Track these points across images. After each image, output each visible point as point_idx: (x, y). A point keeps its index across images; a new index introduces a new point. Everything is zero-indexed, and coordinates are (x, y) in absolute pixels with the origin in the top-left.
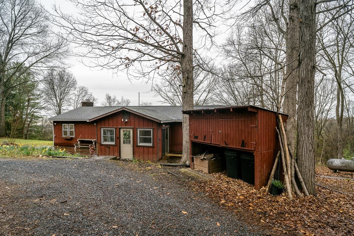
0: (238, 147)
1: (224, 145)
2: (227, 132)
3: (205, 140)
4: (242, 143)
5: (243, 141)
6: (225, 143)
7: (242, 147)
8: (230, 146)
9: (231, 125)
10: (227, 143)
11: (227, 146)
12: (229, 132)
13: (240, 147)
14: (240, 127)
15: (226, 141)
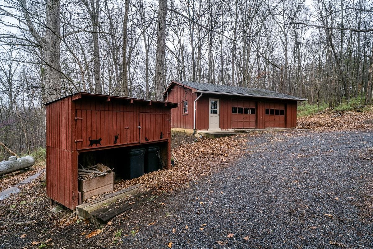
0: (157, 140)
1: (145, 141)
2: (147, 127)
3: (115, 142)
4: (161, 135)
5: (161, 133)
6: (146, 138)
7: (160, 138)
8: (151, 141)
9: (152, 119)
10: (147, 139)
11: (147, 142)
12: (150, 126)
13: (159, 139)
14: (159, 121)
15: (147, 137)
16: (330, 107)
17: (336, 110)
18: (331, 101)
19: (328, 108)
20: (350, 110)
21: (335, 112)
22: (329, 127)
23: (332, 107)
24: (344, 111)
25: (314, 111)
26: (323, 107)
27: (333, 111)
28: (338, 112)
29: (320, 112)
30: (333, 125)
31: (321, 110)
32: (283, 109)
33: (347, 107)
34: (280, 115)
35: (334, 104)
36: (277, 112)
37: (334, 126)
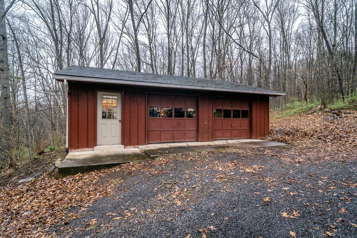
16: (322, 105)
17: (331, 109)
18: (324, 98)
19: (319, 106)
20: (349, 109)
21: (329, 112)
22: (320, 139)
23: (324, 104)
24: (341, 111)
25: (302, 109)
26: (313, 105)
27: (326, 110)
28: (333, 112)
29: (310, 111)
30: (327, 136)
31: (311, 108)
32: (246, 108)
33: (344, 105)
34: (241, 118)
35: (328, 101)
36: (237, 114)
37: (329, 137)
